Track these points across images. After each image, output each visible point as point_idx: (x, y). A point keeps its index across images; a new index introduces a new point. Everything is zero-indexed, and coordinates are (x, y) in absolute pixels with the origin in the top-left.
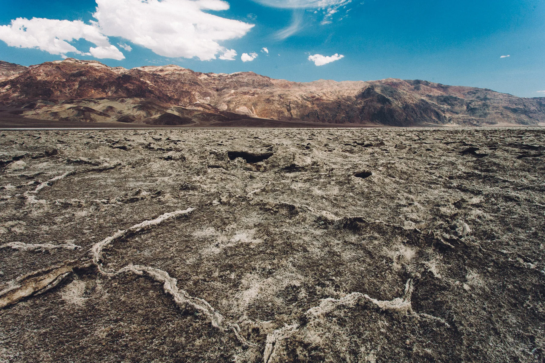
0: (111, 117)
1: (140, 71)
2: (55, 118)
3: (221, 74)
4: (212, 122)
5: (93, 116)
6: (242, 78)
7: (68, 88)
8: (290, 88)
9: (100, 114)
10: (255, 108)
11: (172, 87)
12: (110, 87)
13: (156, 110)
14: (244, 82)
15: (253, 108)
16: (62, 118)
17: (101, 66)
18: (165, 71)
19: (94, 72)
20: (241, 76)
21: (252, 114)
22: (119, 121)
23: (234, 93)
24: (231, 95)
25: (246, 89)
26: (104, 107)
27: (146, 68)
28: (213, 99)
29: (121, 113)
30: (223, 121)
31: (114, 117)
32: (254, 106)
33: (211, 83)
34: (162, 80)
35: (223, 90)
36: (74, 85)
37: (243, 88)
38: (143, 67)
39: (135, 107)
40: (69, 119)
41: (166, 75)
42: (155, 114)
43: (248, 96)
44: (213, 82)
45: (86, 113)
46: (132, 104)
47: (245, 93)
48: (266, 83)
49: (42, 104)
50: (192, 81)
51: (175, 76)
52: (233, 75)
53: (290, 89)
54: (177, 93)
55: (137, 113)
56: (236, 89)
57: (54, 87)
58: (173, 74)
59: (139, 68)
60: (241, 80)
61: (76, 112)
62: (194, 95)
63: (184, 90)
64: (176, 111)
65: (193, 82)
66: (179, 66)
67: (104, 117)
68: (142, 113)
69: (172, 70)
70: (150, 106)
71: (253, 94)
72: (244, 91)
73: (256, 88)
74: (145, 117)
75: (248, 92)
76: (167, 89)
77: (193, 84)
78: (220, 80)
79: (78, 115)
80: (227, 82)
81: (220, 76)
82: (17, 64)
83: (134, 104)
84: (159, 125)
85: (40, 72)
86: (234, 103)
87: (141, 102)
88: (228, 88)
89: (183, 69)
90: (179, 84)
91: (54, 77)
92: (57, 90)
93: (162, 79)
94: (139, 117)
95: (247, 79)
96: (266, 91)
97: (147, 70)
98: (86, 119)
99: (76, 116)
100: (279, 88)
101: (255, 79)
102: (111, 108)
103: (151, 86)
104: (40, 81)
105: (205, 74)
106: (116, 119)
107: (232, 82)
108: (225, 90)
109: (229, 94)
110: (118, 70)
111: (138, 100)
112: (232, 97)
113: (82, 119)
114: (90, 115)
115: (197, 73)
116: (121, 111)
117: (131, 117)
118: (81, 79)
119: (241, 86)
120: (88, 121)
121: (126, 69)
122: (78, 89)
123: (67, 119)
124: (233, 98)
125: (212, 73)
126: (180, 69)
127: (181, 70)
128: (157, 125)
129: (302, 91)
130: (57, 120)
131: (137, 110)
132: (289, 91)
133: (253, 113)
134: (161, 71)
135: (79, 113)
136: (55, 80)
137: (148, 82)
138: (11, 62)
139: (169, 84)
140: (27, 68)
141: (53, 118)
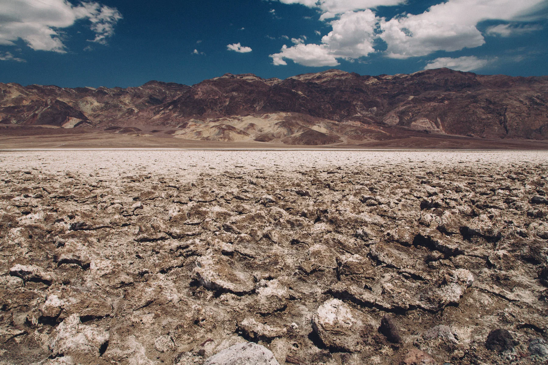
0: (250, 136)
1: (294, 80)
2: (198, 138)
3: (398, 75)
4: (365, 141)
5: (232, 134)
6: (429, 78)
7: (219, 105)
8: (511, 86)
9: (240, 132)
10: (442, 121)
11: (329, 97)
12: (259, 102)
13: (300, 126)
14: (431, 84)
15: (439, 120)
16: (203, 137)
17: (255, 79)
18: (323, 78)
19: (245, 86)
20: (427, 75)
21: (436, 129)
22: (256, 140)
23: (412, 100)
24: (409, 103)
25: (432, 94)
26: (246, 124)
27: (301, 76)
28: (381, 110)
29: (261, 132)
30: (381, 140)
31: (252, 136)
32: (440, 118)
33: (382, 88)
34: (318, 89)
35: (397, 98)
36: (225, 102)
37: (427, 92)
38: (299, 76)
39: (276, 124)
40: (209, 138)
41: (324, 82)
42: (297, 131)
43: (433, 104)
44: (384, 87)
45: (226, 132)
46: (276, 120)
47: (430, 100)
48: (466, 82)
49: (193, 123)
50: (355, 87)
51: (334, 83)
52: (416, 75)
53: (510, 89)
54: (333, 105)
55: (278, 130)
56: (418, 95)
57: (207, 105)
58: (332, 80)
59: (294, 78)
60: (427, 80)
61: (217, 131)
62: (354, 106)
63: (343, 100)
64: (325, 128)
65: (356, 89)
66: (340, 71)
67: (242, 135)
68: (283, 131)
69: (332, 76)
70: (294, 121)
71: (442, 100)
72: (428, 96)
73: (449, 90)
74: (285, 136)
75: (435, 97)
76: (322, 100)
77: (355, 91)
78: (394, 83)
79: (219, 134)
80: (405, 86)
81: (395, 78)
82: (183, 84)
83: (278, 119)
84: (298, 145)
85: (198, 91)
86: (410, 114)
87: (285, 117)
88: (404, 93)
89: (345, 73)
90: (337, 93)
91: (209, 95)
92: (209, 108)
93: (319, 87)
94: (278, 135)
95: (437, 79)
96: (464, 95)
97: (302, 79)
98: (225, 138)
99: (217, 135)
100: (490, 88)
101: (450, 78)
102: (252, 125)
103: (303, 97)
104: (197, 99)
105: (375, 77)
106: (254, 138)
107: (412, 84)
108: (400, 97)
109: (405, 102)
110: (272, 81)
111: (284, 114)
112: (408, 106)
113: (221, 138)
114: (229, 134)
115: (363, 77)
116: (262, 128)
117: (270, 136)
118: (232, 95)
119: (425, 90)
120: (226, 140)
121: (280, 80)
122: (228, 105)
123: (207, 139)
124: (410, 107)
125: (384, 75)
126: (341, 73)
127: (343, 75)
128: (295, 144)
129: (533, 90)
130: (199, 139)
131: (279, 127)
132: (507, 91)
133: (438, 127)
134: (319, 78)
135: (219, 132)
136: (209, 98)
137: (300, 93)
138: (179, 83)
139: (326, 94)
140: (191, 88)
141: (196, 137)
